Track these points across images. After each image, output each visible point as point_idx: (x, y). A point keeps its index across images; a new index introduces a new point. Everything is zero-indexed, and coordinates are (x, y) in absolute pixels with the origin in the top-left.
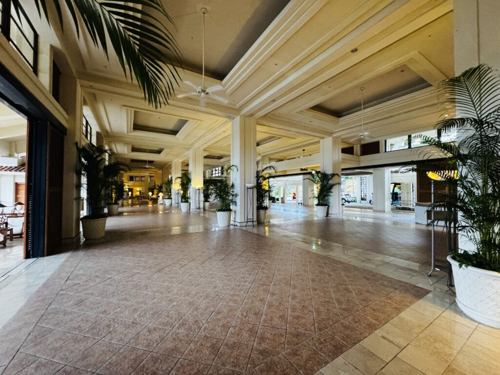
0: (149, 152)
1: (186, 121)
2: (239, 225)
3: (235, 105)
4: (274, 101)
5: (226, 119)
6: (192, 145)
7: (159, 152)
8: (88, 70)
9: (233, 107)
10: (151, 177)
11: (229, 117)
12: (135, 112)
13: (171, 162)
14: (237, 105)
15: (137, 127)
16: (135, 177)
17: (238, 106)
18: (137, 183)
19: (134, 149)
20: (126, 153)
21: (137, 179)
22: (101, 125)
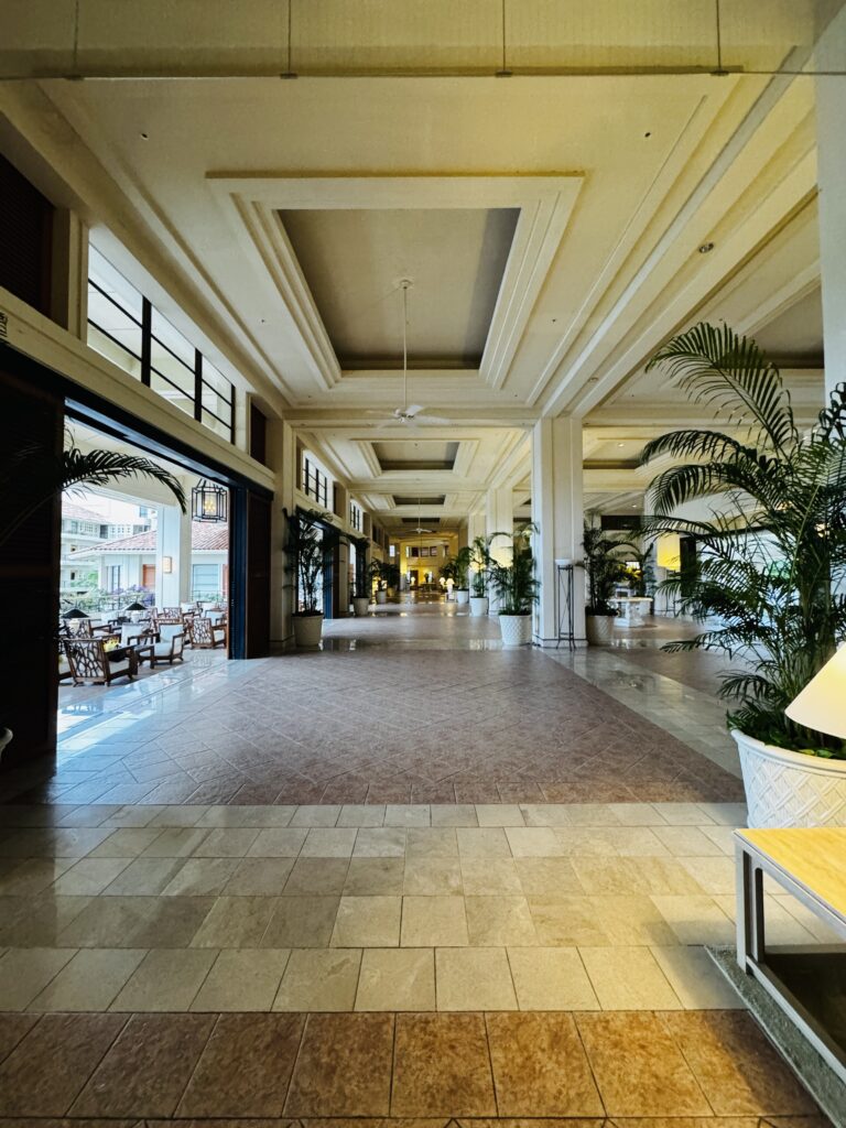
0: (421, 503)
1: (457, 445)
2: (542, 644)
3: (523, 402)
4: (594, 379)
5: (521, 432)
6: (487, 482)
7: (440, 501)
8: (295, 407)
9: (520, 406)
10: (446, 547)
11: (523, 426)
12: (373, 444)
13: (468, 517)
14: (528, 400)
15: (387, 465)
16: (421, 549)
17: (530, 401)
18: (424, 561)
19: (399, 501)
20: (388, 508)
21: (425, 552)
22: (336, 472)
